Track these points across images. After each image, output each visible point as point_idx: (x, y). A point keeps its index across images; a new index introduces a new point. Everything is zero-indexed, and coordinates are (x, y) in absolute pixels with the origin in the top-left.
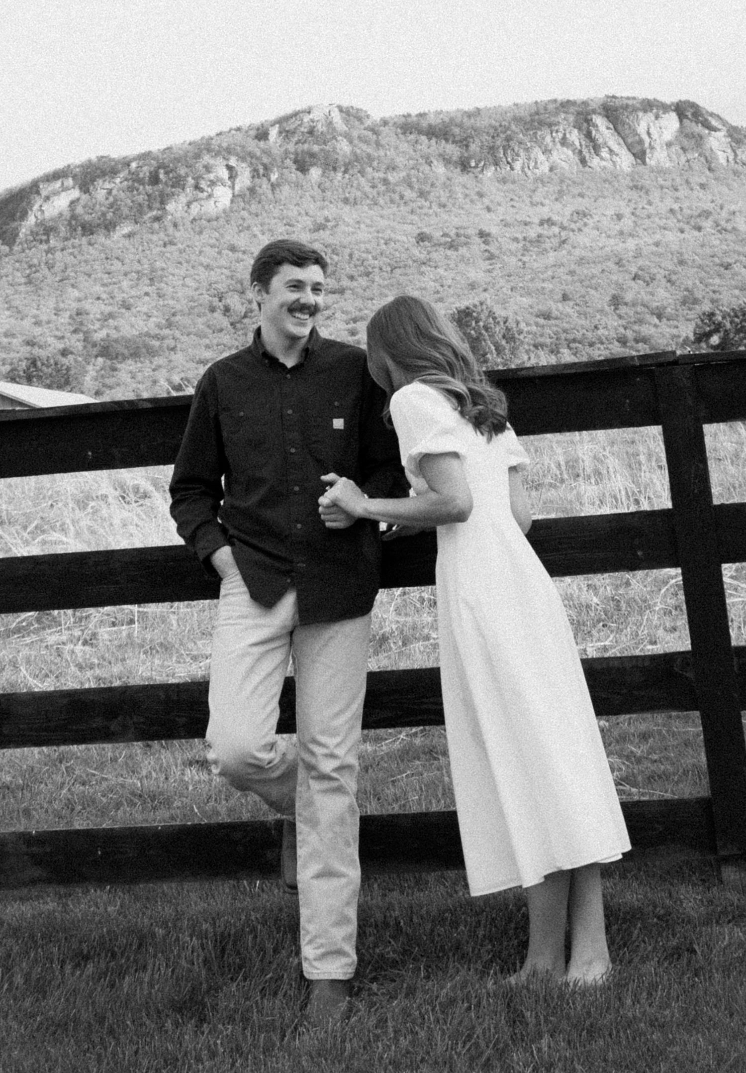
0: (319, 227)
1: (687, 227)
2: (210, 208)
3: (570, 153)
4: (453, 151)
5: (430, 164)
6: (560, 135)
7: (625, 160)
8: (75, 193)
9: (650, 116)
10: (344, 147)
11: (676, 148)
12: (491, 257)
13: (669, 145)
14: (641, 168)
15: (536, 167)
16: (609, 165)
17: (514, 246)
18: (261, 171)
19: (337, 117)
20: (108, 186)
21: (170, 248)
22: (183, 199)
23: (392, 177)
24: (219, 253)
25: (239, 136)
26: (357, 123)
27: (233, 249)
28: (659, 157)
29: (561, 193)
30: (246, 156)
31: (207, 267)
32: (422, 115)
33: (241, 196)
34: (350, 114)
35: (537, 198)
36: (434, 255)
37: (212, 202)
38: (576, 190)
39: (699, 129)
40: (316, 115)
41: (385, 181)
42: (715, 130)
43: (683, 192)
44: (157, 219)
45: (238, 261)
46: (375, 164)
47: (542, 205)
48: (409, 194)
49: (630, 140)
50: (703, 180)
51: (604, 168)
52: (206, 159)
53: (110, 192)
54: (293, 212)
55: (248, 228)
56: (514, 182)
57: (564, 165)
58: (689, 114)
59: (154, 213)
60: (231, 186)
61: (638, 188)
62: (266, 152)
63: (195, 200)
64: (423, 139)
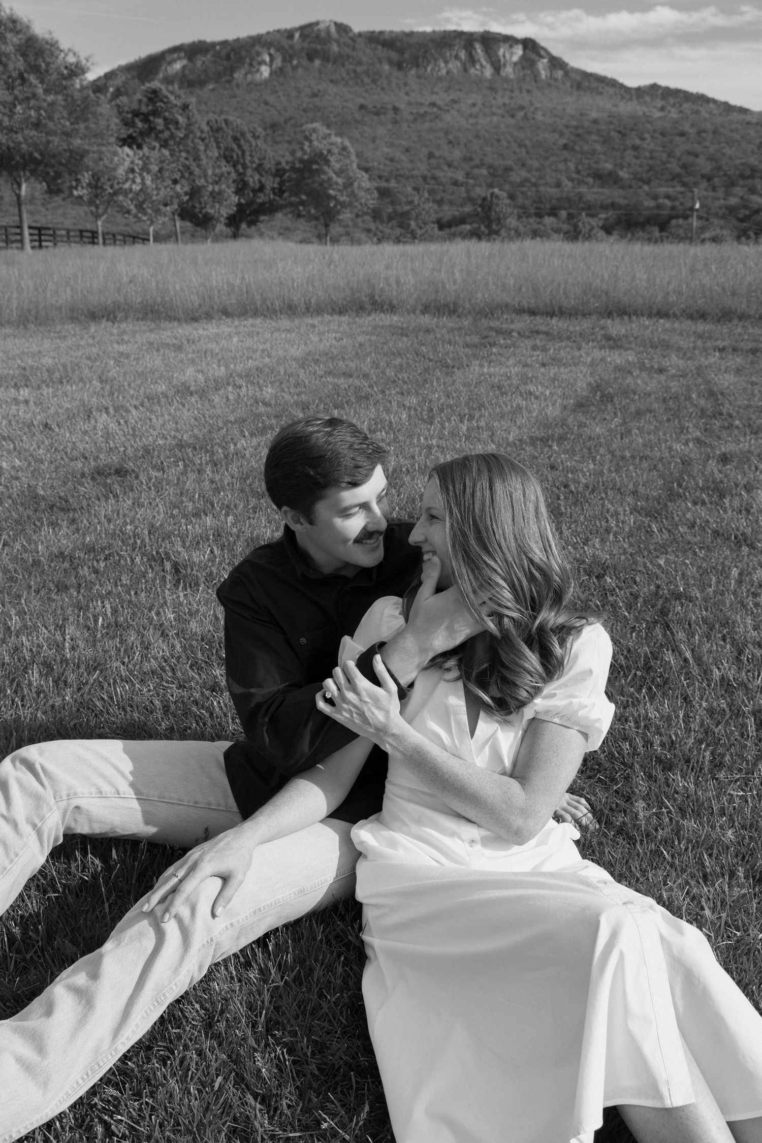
0: (315, 95)
1: (507, 115)
2: (257, 77)
3: (459, 64)
4: (394, 55)
5: (381, 62)
6: (455, 52)
7: (488, 72)
8: (185, 62)
9: (507, 46)
10: (335, 48)
11: (519, 66)
12: (395, 122)
13: (515, 64)
14: (497, 77)
15: (439, 70)
16: (479, 73)
17: (411, 117)
18: (288, 57)
19: (333, 29)
20: (203, 59)
21: (233, 100)
22: (243, 71)
23: (359, 69)
24: (259, 105)
25: (278, 35)
26: (344, 34)
27: (266, 103)
28: (508, 71)
30: (279, 48)
31: (251, 113)
32: (381, 33)
33: (276, 72)
34: (342, 28)
35: (435, 90)
37: (258, 75)
38: (457, 87)
39: (533, 56)
40: (322, 26)
41: (355, 71)
42: (542, 57)
43: (517, 93)
44: (229, 82)
45: (268, 111)
46: (351, 60)
47: (437, 93)
48: (367, 80)
49: (494, 58)
50: (530, 87)
51: (476, 75)
52: (258, 48)
53: (204, 62)
54: (301, 84)
55: (276, 92)
56: (425, 79)
57: (455, 71)
58: (530, 46)
59: (227, 78)
60: (271, 66)
61: (492, 89)
62: (292, 47)
63: (250, 72)
64: (380, 47)
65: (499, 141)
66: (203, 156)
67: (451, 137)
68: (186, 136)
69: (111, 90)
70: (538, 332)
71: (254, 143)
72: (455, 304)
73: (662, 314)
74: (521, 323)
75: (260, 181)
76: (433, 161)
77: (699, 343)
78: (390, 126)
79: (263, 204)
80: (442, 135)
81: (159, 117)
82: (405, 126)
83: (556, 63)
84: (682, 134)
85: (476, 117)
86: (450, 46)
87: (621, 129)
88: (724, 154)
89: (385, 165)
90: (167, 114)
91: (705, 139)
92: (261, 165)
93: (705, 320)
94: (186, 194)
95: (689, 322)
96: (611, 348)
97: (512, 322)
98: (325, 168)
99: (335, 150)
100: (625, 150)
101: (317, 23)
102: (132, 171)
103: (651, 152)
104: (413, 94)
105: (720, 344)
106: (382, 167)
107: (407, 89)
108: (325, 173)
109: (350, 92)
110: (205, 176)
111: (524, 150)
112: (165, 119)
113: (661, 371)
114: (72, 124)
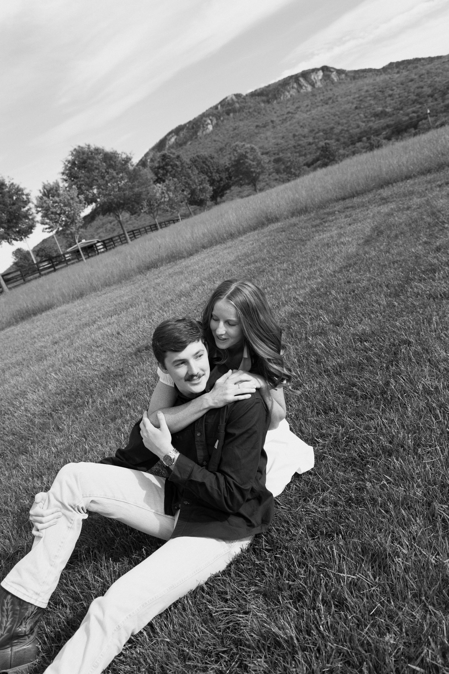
0: (235, 129)
1: (324, 104)
2: (208, 131)
3: (295, 90)
4: (264, 98)
6: (291, 86)
7: (309, 88)
8: (175, 137)
9: (314, 73)
10: (237, 105)
11: (323, 80)
12: (274, 127)
13: (321, 80)
14: (314, 89)
15: (287, 97)
16: (305, 91)
17: (280, 122)
18: (218, 117)
19: (234, 98)
20: (183, 132)
21: (200, 145)
22: (201, 131)
23: (251, 110)
24: (212, 143)
25: (211, 110)
26: (239, 98)
27: (215, 141)
28: (319, 84)
29: (294, 103)
30: (213, 115)
31: (210, 148)
32: (256, 91)
33: (215, 126)
34: (238, 96)
35: (288, 106)
36: (260, 131)
38: (297, 101)
39: (328, 73)
40: (229, 98)
41: (249, 112)
42: (333, 72)
43: (326, 93)
45: (217, 144)
46: (246, 108)
48: (255, 114)
49: (310, 82)
50: (331, 88)
52: (204, 119)
53: (183, 134)
54: (228, 127)
55: (218, 134)
56: (281, 103)
57: (294, 94)
58: (325, 69)
59: (195, 137)
60: (212, 124)
61: (314, 95)
62: (218, 112)
63: (204, 130)
64: (257, 97)
65: (324, 117)
66: (192, 175)
67: (301, 124)
68: (182, 169)
69: (149, 160)
70: (348, 208)
71: (212, 161)
72: (306, 208)
73: (408, 177)
74: (339, 206)
75: (220, 176)
76: (296, 138)
77: (429, 186)
78: (272, 130)
79: (224, 186)
80: (297, 124)
81: (169, 165)
82: (279, 127)
83: (340, 72)
84: (412, 80)
85: (310, 110)
86: (288, 84)
87: (381, 89)
88: (436, 82)
89: (275, 148)
90: (171, 163)
91: (424, 78)
92: (218, 169)
93: (431, 173)
94: (189, 194)
95: (423, 177)
96: (384, 204)
97: (335, 207)
98: (246, 160)
99: (249, 151)
100: (386, 98)
101: (226, 98)
102: (163, 193)
103: (399, 94)
104: (278, 112)
105: (439, 183)
106: (274, 149)
107: (275, 110)
108: (247, 162)
109: (250, 122)
110: (195, 183)
111: (337, 117)
112: (171, 165)
113: (408, 208)
114: (132, 183)
